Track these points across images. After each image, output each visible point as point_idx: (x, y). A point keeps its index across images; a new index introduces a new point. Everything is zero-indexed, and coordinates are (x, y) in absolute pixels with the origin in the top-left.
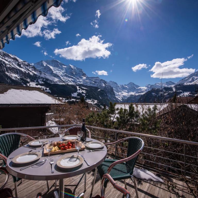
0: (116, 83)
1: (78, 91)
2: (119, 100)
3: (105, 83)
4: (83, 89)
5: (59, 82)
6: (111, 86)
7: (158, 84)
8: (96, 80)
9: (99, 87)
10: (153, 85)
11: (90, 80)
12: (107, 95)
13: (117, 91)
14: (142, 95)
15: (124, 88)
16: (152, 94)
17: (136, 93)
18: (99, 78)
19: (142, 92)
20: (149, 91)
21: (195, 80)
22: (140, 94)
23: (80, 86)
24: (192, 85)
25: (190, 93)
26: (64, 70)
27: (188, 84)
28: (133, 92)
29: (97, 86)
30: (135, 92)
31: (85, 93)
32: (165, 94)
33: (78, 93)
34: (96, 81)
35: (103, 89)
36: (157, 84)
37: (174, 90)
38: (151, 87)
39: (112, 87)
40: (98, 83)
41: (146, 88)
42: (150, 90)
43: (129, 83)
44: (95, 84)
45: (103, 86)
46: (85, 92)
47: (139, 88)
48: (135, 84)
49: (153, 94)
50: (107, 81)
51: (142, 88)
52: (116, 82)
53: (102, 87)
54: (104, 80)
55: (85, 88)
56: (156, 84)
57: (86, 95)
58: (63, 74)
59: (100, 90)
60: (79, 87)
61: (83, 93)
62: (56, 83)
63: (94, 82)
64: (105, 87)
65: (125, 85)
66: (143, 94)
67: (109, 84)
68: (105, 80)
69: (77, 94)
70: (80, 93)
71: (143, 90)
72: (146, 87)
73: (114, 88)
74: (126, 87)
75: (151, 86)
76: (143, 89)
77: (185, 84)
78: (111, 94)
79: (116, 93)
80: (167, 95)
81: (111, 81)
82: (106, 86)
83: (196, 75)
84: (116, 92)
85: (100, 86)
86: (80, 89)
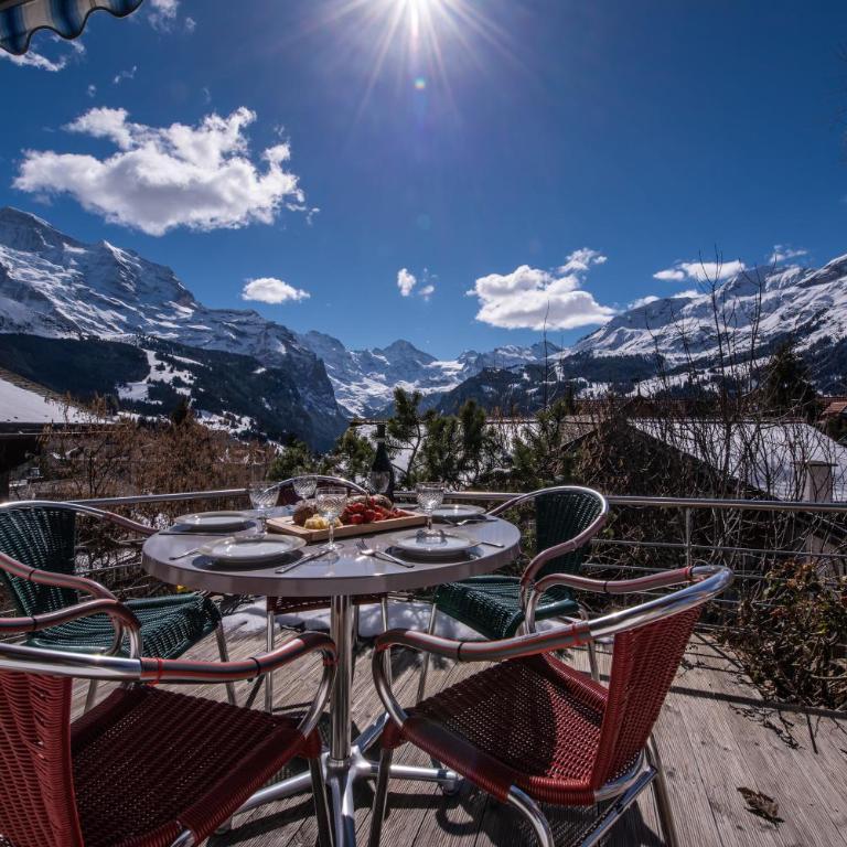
0: (336, 342)
1: (155, 375)
2: (350, 414)
3: (288, 337)
4: (181, 367)
5: (42, 328)
6: (315, 355)
7: (505, 353)
8: (245, 324)
9: (260, 358)
10: (485, 356)
11: (216, 322)
12: (297, 396)
13: (343, 376)
14: (444, 395)
15: (370, 365)
16: (481, 391)
17: (423, 385)
18: (257, 315)
19: (446, 382)
20: (471, 380)
21: (627, 341)
22: (436, 389)
23: (164, 349)
24: (617, 357)
25: (610, 389)
26: (73, 267)
27: (607, 353)
28: (410, 380)
29: (247, 353)
30: (417, 382)
31: (189, 386)
32: (530, 391)
33: (155, 382)
34: (246, 328)
35: (279, 368)
36: (500, 352)
37: (560, 375)
38: (476, 361)
39: (321, 361)
40: (253, 341)
41: (460, 366)
42: (475, 372)
43: (394, 344)
44: (240, 344)
45: (280, 354)
46: (191, 378)
47: (435, 363)
48: (417, 348)
49: (488, 389)
50: (298, 332)
51: (445, 364)
52: (339, 339)
53: (270, 356)
54: (284, 328)
55: (188, 361)
56: (496, 350)
57: (195, 393)
58: (65, 288)
59: (263, 370)
60: (158, 357)
61: (178, 382)
62: (27, 332)
63: (236, 332)
64: (288, 355)
65: (377, 351)
66: (448, 389)
67: (307, 344)
68: (289, 328)
69: (150, 389)
70: (166, 381)
71: (449, 373)
72: (460, 363)
73: (331, 362)
74: (383, 358)
75: (481, 357)
76: (449, 370)
77: (596, 354)
78: (313, 387)
79: (339, 386)
80: (535, 394)
81: (315, 333)
82: (294, 355)
83: (630, 321)
84: (336, 381)
85: (263, 351)
86: (165, 364)
